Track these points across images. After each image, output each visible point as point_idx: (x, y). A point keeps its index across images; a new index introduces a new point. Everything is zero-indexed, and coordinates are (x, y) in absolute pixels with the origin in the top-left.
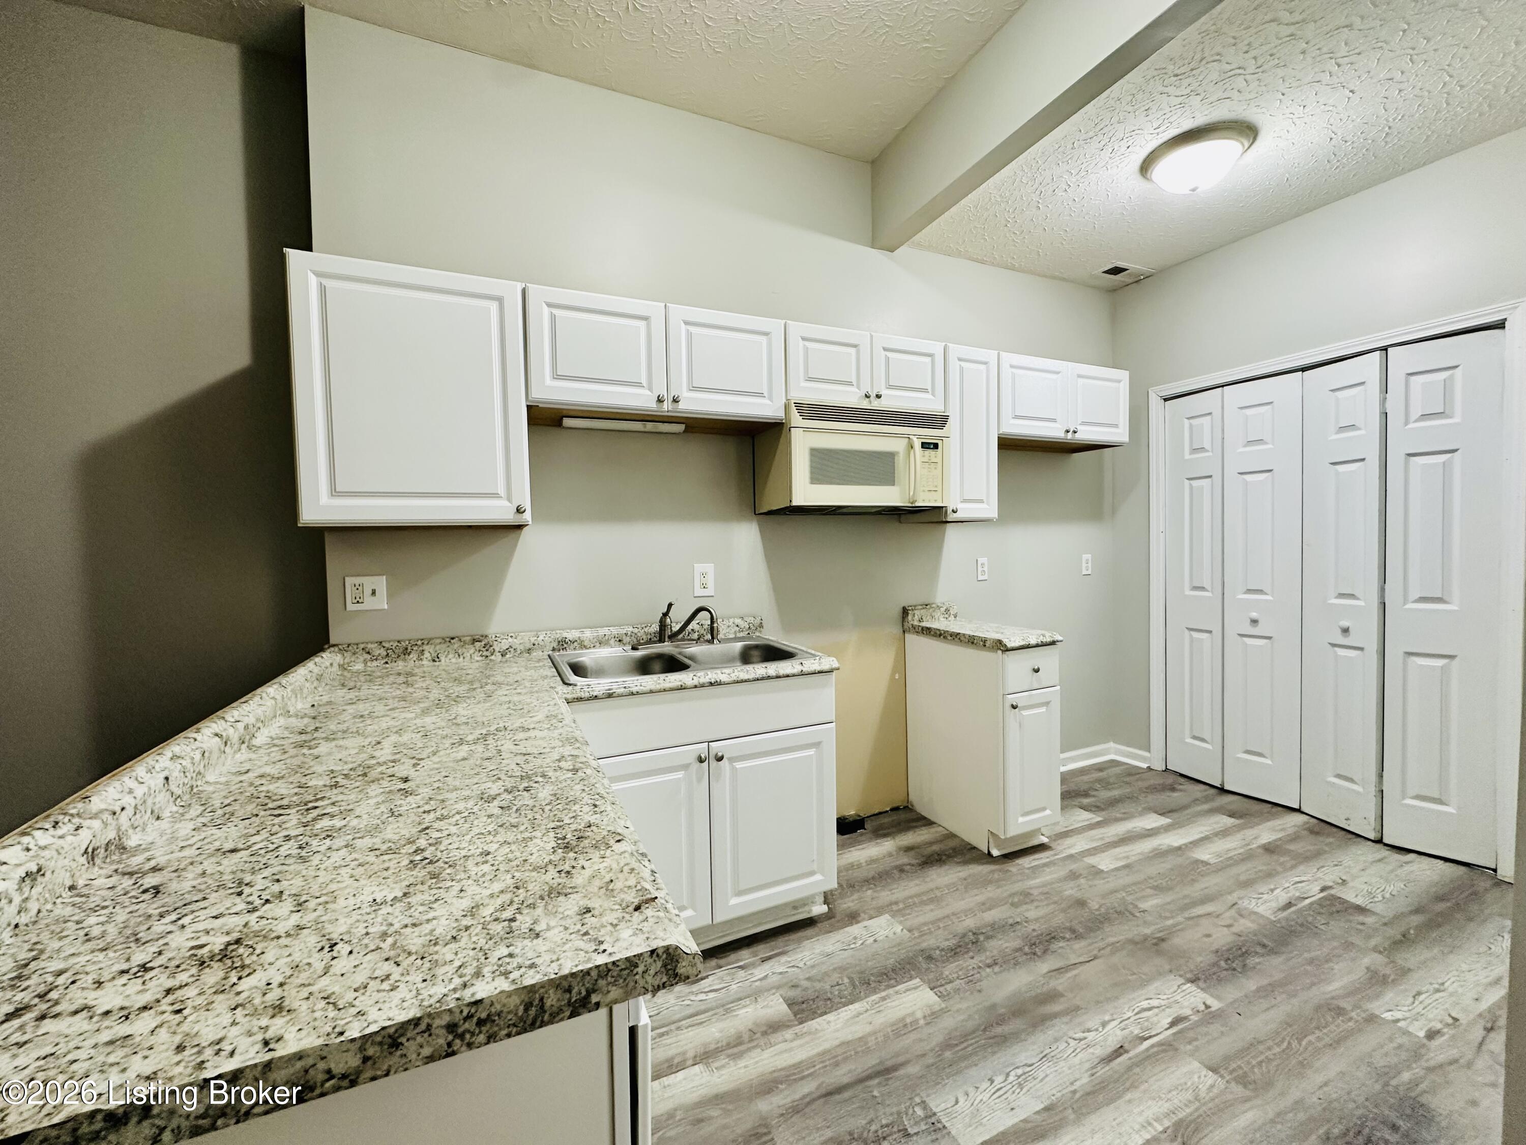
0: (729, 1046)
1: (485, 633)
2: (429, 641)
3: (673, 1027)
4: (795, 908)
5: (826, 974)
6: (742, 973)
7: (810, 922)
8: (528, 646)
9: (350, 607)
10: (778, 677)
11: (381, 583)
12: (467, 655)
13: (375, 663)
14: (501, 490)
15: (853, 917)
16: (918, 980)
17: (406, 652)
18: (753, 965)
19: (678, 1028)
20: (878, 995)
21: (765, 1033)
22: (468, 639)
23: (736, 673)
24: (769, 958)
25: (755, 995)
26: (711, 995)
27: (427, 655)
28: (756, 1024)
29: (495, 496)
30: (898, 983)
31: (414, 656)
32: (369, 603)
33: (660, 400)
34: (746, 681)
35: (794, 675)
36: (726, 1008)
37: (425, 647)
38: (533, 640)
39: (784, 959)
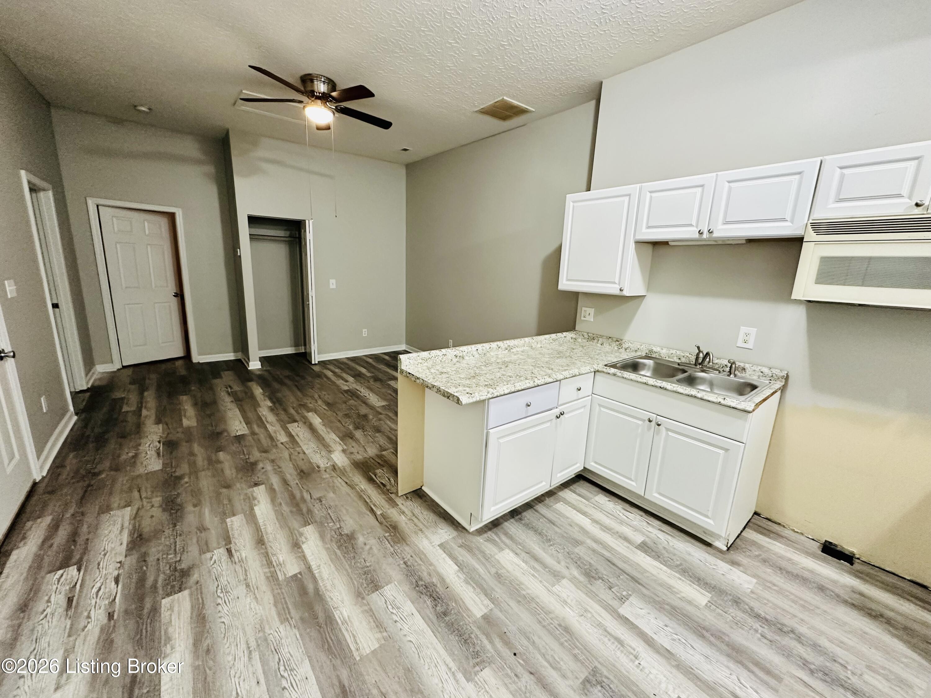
0: (605, 527)
1: (621, 338)
2: (602, 336)
3: (600, 510)
4: (705, 533)
5: (675, 555)
6: (645, 524)
7: (709, 545)
8: (636, 349)
9: (583, 318)
10: (702, 399)
11: (592, 311)
12: (613, 346)
13: (584, 340)
14: (617, 281)
15: (734, 563)
16: (710, 595)
17: (594, 339)
18: (653, 526)
19: (601, 511)
20: (680, 577)
21: (620, 537)
22: (615, 339)
23: (678, 388)
24: (663, 532)
25: (636, 529)
26: (624, 517)
27: (600, 342)
28: (622, 534)
29: (615, 283)
30: (698, 585)
31: (596, 341)
32: (588, 318)
33: (700, 233)
34: (681, 393)
35: (713, 402)
36: (622, 522)
37: (600, 339)
38: (638, 347)
39: (670, 538)
